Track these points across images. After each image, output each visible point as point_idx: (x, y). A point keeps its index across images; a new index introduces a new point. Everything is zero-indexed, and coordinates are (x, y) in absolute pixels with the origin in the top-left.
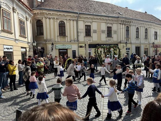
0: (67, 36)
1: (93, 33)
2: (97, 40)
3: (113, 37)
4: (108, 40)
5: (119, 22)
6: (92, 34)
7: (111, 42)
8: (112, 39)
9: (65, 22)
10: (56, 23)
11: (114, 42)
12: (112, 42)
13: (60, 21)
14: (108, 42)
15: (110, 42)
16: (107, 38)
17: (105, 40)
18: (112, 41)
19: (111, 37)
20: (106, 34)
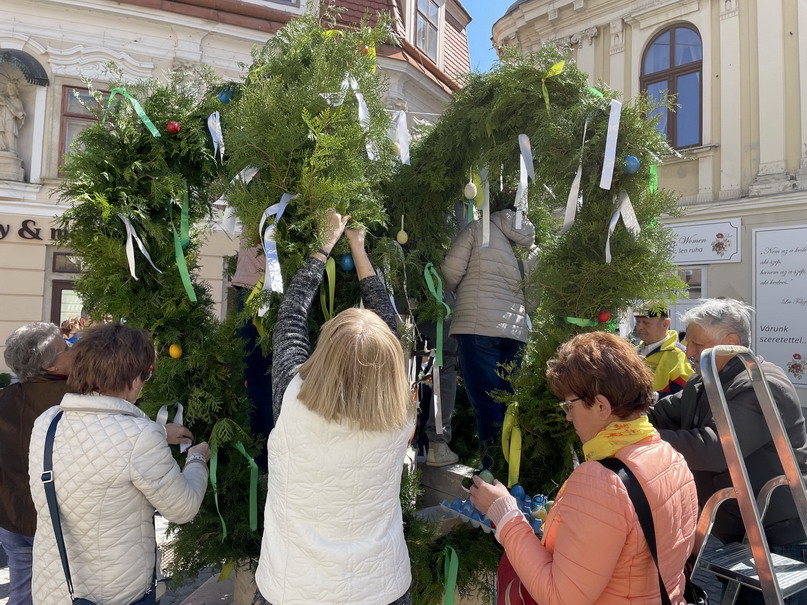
0: (715, 147)
9: (701, 19)
10: (617, 63)
13: (649, 33)
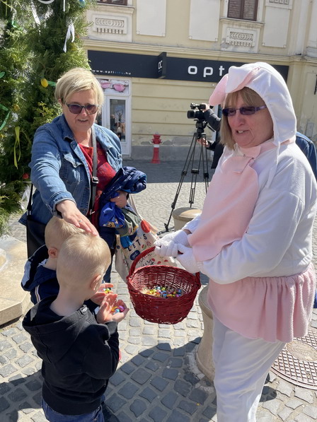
2: (161, 32)
3: (263, 24)
4: (228, 40)
7: (246, 49)
8: (255, 33)
11: (264, 50)
12: (255, 50)
14: (231, 48)
15: (240, 49)
16: (225, 26)
17: (213, 36)
18: (255, 43)
19: (255, 19)
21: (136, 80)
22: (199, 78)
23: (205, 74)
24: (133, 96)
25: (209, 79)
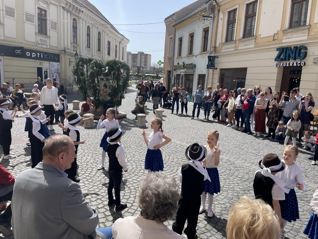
1: (5, 16)
2: (14, 36)
3: (49, 37)
4: (39, 42)
5: (62, 5)
6: (3, 17)
8: (48, 40)
11: (51, 48)
12: (48, 47)
14: (40, 46)
15: (44, 46)
16: (37, 36)
17: (34, 40)
18: (48, 45)
19: (46, 34)
20: (35, 26)
21: (5, 57)
22: (30, 57)
23: (33, 56)
24: (4, 65)
25: (34, 58)
